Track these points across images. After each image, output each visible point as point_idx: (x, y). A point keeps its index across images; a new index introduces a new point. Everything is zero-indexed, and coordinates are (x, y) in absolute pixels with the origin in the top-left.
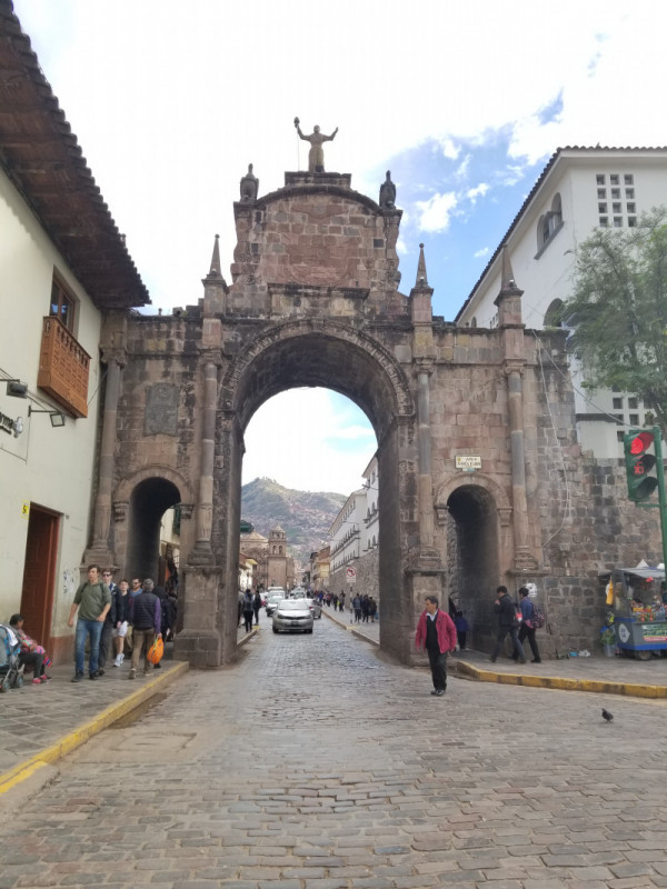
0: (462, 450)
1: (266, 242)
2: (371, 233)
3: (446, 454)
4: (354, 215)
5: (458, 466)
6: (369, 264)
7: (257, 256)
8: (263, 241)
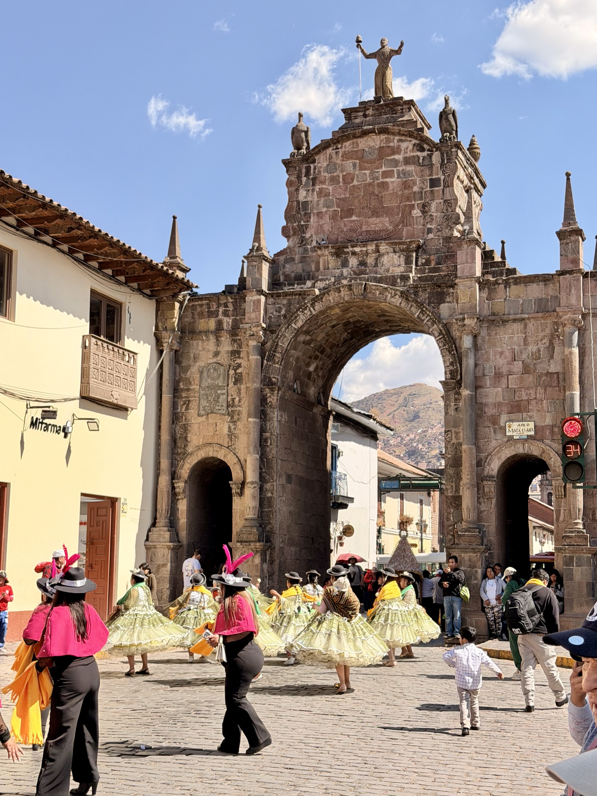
0: (513, 416)
1: (316, 199)
2: (427, 172)
3: (495, 421)
4: (408, 155)
5: (508, 434)
6: (424, 208)
7: (307, 216)
8: (313, 198)
